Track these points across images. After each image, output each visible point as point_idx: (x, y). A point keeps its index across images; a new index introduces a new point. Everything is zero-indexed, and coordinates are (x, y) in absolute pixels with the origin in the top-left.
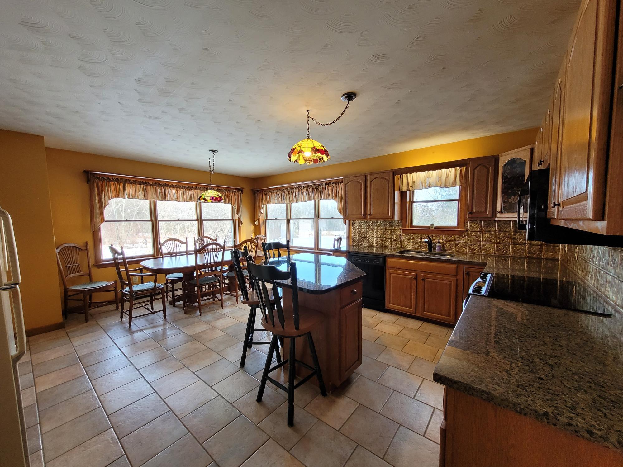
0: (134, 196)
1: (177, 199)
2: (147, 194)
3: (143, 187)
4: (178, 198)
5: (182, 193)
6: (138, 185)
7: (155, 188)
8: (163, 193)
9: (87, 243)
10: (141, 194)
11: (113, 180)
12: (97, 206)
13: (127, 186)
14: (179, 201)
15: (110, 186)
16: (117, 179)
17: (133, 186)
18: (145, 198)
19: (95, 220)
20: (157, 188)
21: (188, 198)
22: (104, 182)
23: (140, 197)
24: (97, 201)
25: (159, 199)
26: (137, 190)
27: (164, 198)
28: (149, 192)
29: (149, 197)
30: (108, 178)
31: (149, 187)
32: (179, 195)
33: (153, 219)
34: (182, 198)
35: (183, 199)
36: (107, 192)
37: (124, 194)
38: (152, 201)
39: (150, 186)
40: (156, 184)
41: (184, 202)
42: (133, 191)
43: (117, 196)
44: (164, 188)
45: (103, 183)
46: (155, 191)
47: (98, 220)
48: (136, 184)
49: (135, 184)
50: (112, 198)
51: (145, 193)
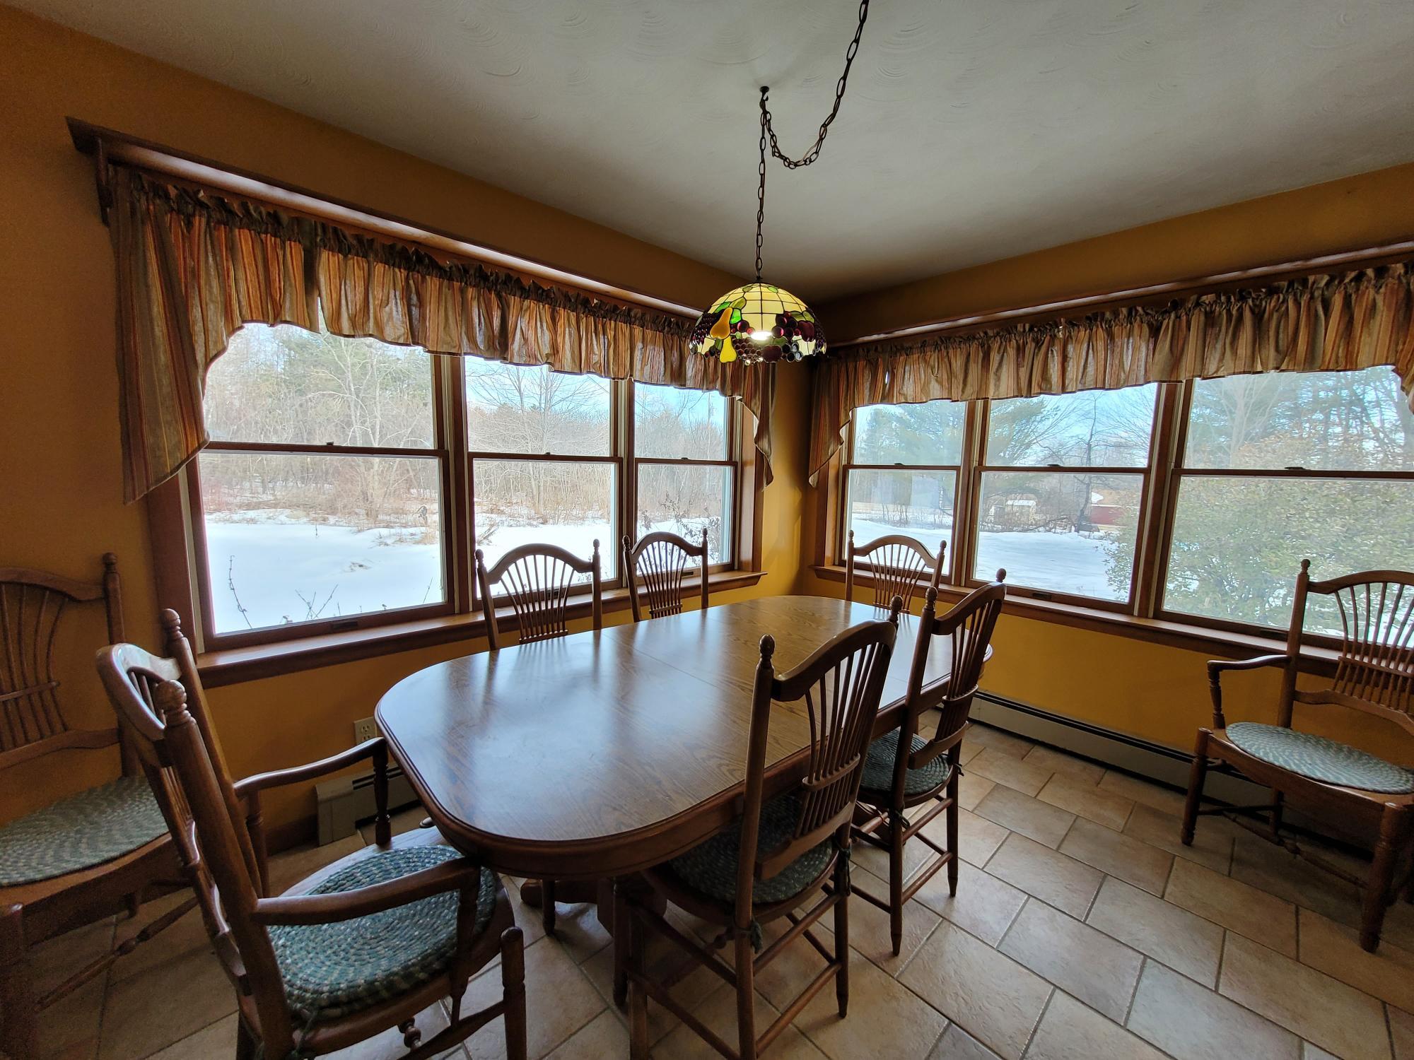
0: (359, 320)
1: (553, 359)
2: (423, 317)
3: (407, 279)
4: (555, 350)
5: (574, 331)
6: (379, 268)
7: (463, 292)
8: (496, 322)
9: (108, 564)
10: (395, 314)
11: (249, 222)
12: (163, 358)
13: (327, 263)
14: (557, 366)
15: (232, 249)
16: (275, 217)
17: (356, 267)
18: (414, 337)
19: (149, 440)
20: (471, 292)
21: (595, 358)
22: (199, 222)
23: (389, 332)
24: (160, 329)
25: (477, 346)
26: (377, 293)
27: (499, 347)
28: (431, 309)
29: (431, 335)
30: (221, 204)
31: (432, 284)
32: (560, 340)
33: (449, 445)
34: (573, 353)
35: (574, 360)
36: (215, 283)
37: (310, 305)
38: (446, 360)
39: (436, 281)
40: (466, 271)
41: (581, 373)
42: (353, 294)
43: (274, 316)
44: (499, 296)
45: (189, 224)
46: (458, 309)
47: (168, 438)
48: (371, 256)
49: (365, 256)
50: (244, 321)
51: (415, 311)
